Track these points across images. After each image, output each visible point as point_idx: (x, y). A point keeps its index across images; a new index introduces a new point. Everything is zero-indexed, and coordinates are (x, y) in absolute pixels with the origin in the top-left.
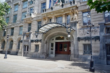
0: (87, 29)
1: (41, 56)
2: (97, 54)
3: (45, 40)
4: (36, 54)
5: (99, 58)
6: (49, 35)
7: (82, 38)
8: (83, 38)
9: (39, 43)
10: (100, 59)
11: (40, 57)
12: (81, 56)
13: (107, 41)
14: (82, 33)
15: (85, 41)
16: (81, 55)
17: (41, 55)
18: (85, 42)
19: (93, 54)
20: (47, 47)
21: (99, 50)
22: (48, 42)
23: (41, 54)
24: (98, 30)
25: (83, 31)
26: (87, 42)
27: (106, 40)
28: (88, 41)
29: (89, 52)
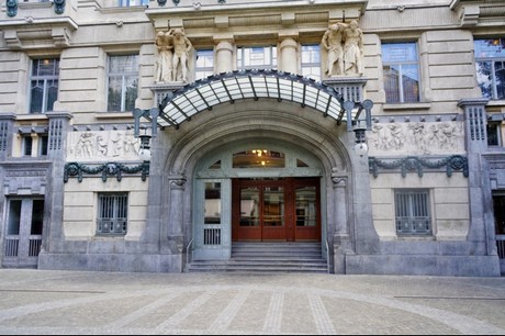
0: (408, 121)
1: (148, 259)
2: (459, 234)
3: (172, 165)
4: (115, 250)
5: (468, 252)
6: (198, 140)
7: (388, 162)
8: (392, 161)
9: (132, 185)
10: (472, 254)
11: (143, 263)
12: (389, 244)
13: (496, 179)
14: (389, 140)
15: (404, 176)
16: (390, 240)
17: (146, 252)
18: (404, 182)
19: (442, 234)
20: (188, 206)
21: (464, 214)
22: (189, 176)
23: (152, 247)
24: (458, 129)
25: (393, 129)
26: (412, 181)
27: (493, 171)
28: (415, 175)
29: (420, 225)
